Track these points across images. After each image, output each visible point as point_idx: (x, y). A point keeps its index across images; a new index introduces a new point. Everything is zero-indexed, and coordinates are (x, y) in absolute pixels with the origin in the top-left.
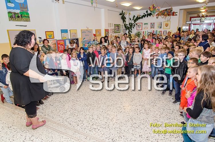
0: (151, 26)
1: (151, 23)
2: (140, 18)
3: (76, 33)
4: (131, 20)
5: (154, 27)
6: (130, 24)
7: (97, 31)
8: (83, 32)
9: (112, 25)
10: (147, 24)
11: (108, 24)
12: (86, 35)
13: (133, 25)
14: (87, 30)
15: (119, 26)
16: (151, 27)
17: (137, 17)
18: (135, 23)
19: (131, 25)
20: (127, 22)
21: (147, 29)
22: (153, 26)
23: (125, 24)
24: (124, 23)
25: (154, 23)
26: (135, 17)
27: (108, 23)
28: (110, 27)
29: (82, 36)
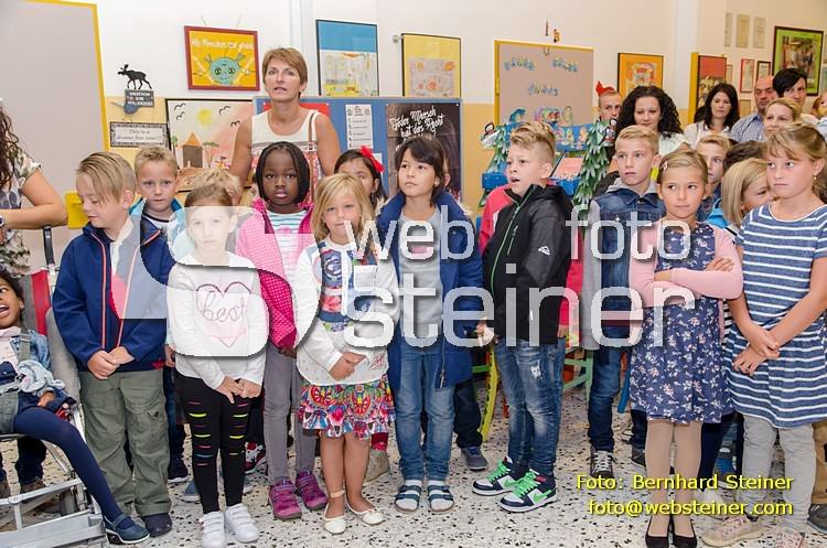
3: (450, 66)
7: (629, 64)
8: (509, 59)
9: (760, 31)
11: (728, 25)
12: (533, 90)
14: (546, 51)
15: (810, 41)
27: (728, 15)
28: (742, 44)
29: (497, 95)
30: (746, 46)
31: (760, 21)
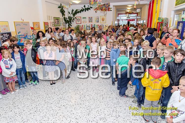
1: (89, 18)
2: (78, 12)
3: (7, 26)
4: (70, 14)
5: (92, 21)
7: (35, 24)
8: (17, 24)
9: (52, 18)
10: (85, 18)
11: (47, 17)
13: (72, 18)
14: (22, 23)
15: (58, 19)
16: (89, 21)
17: (76, 11)
18: (74, 17)
19: (70, 18)
20: (67, 16)
21: (86, 22)
22: (91, 20)
23: (64, 18)
24: (64, 16)
25: (92, 18)
26: (74, 11)
28: (50, 20)
29: (16, 30)
31: (51, 16)
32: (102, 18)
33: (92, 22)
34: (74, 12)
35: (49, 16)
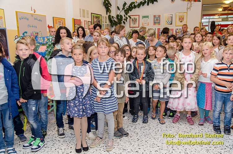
0: (154, 20)
1: (155, 16)
2: (135, 7)
3: (1, 18)
4: (119, 9)
5: (159, 23)
6: (118, 16)
7: (56, 20)
9: (88, 14)
10: (147, 17)
11: (80, 12)
12: (29, 26)
13: (124, 18)
14: (32, 15)
15: (99, 17)
16: (155, 23)
17: (131, 4)
18: (127, 15)
19: (119, 18)
20: (114, 13)
21: (148, 25)
22: (157, 20)
23: (109, 16)
24: (108, 13)
25: (159, 16)
27: (80, 9)
29: (18, 27)
30: (85, 17)
31: (88, 11)
32: (179, 16)
33: (160, 25)
34: (127, 6)
35: (84, 11)
